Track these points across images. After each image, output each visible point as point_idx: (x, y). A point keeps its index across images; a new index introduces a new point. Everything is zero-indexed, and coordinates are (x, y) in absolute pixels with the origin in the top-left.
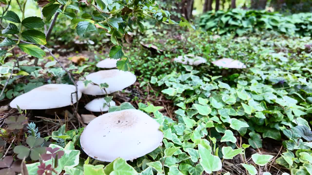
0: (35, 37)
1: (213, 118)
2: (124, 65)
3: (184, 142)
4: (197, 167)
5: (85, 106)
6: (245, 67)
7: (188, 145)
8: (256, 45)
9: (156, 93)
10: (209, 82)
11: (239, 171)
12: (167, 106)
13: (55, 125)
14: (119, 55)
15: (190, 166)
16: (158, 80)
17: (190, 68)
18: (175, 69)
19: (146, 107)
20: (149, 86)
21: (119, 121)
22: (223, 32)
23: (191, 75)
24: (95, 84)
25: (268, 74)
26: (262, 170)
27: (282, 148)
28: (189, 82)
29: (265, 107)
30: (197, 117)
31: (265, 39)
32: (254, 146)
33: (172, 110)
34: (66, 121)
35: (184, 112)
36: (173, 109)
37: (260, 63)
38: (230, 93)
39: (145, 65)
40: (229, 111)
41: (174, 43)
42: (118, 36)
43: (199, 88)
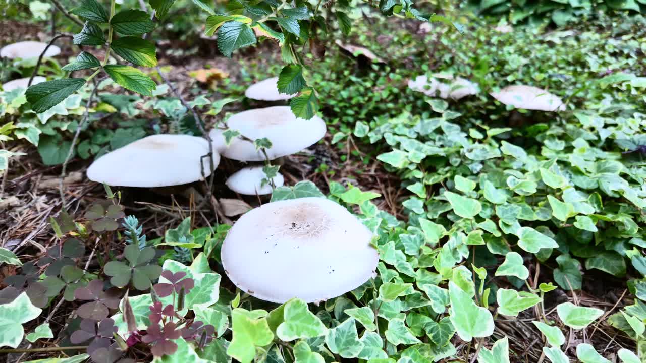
0: (135, 52)
1: (483, 223)
2: (305, 107)
3: (419, 271)
4: (442, 323)
5: (225, 181)
6: (563, 108)
7: (428, 277)
8: (594, 52)
9: (364, 158)
10: (480, 142)
11: (527, 333)
12: (386, 187)
13: (171, 218)
14: (295, 85)
15: (428, 320)
16: (371, 130)
17: (441, 104)
18: (409, 107)
19: (344, 192)
20: (351, 142)
21: (294, 225)
22: (520, 16)
23: (442, 122)
24: (245, 139)
25: (615, 125)
26: (575, 336)
27: (626, 293)
28: (437, 137)
29: (599, 206)
30: (449, 217)
31: (618, 36)
32: (565, 286)
33: (397, 196)
34: (191, 211)
35: (421, 203)
36: (399, 193)
37: (599, 98)
38: (525, 168)
39: (345, 94)
40: (519, 211)
41: (409, 42)
42: (295, 44)
43: (458, 152)
